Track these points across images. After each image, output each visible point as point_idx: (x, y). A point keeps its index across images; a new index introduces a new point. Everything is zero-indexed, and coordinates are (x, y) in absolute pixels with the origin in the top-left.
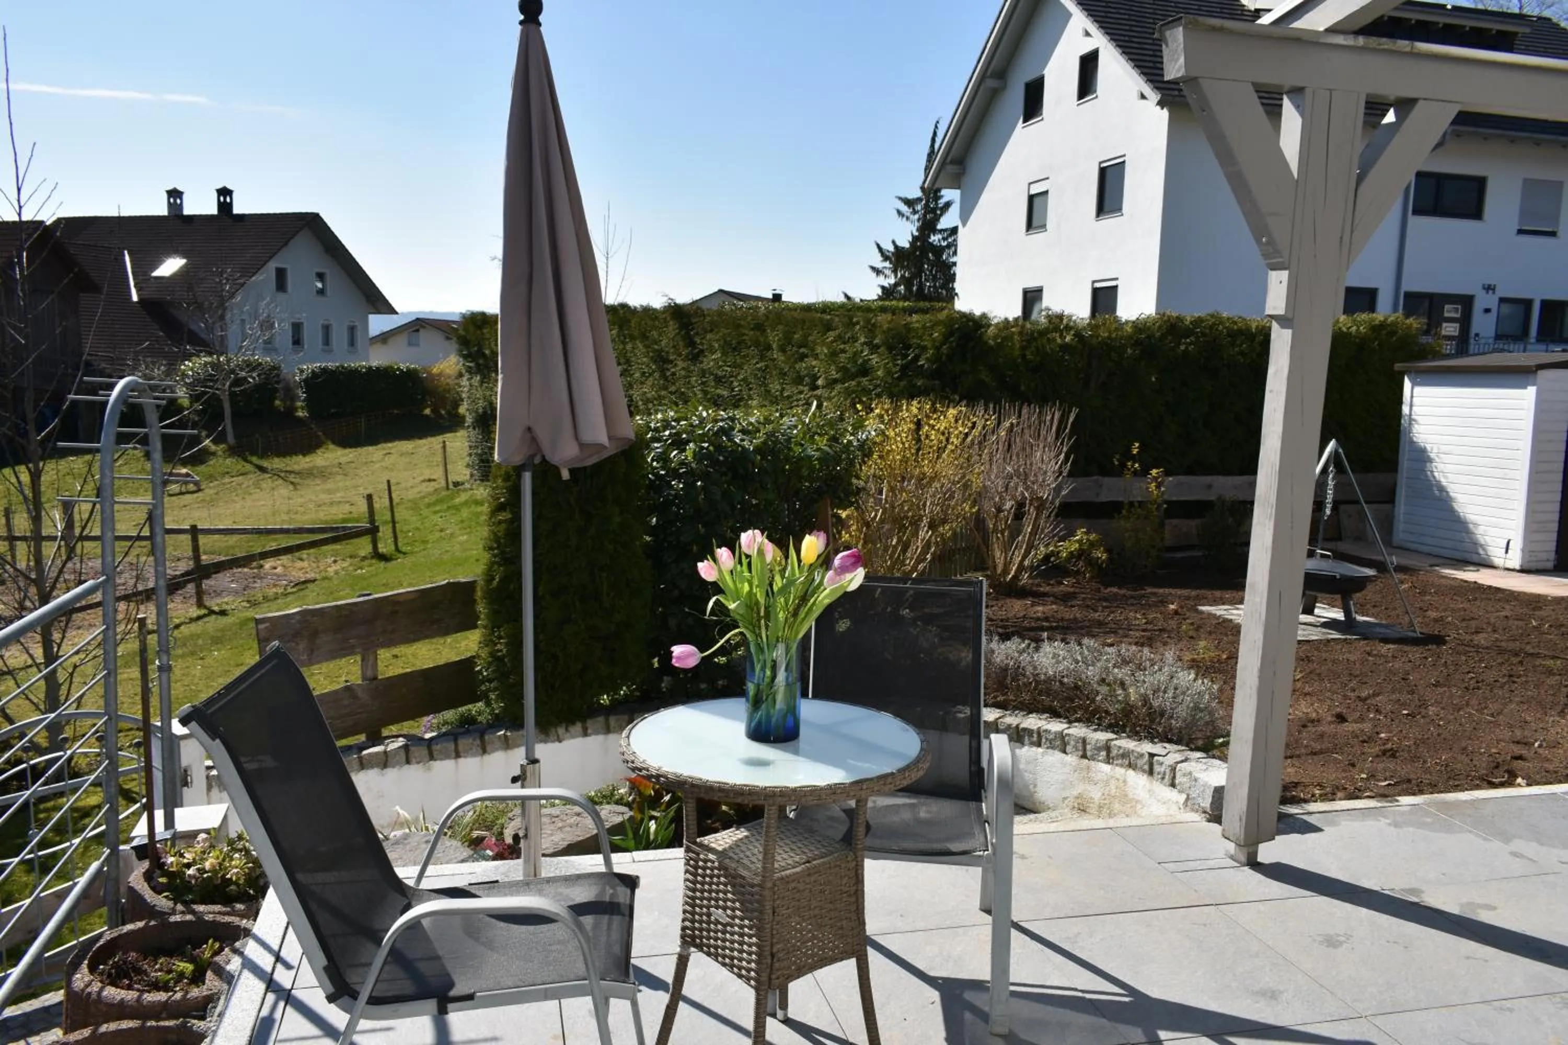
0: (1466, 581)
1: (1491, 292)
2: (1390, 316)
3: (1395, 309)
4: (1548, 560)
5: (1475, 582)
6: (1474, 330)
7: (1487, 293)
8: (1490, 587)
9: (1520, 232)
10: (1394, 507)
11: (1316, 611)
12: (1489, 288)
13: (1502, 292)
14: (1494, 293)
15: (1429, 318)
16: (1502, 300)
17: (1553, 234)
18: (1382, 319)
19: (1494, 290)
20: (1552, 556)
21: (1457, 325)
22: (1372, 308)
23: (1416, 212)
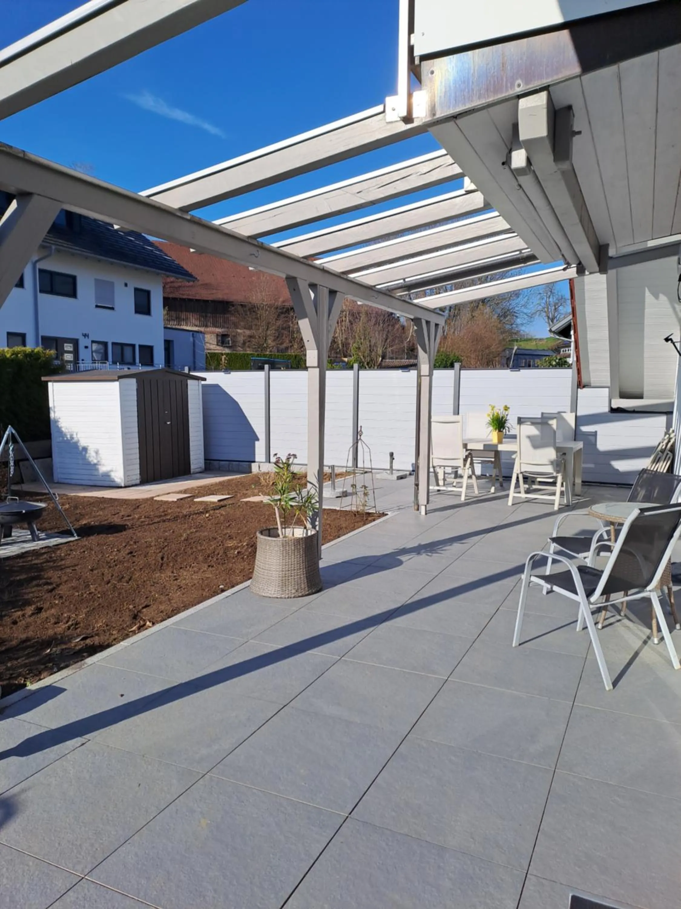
0: (98, 498)
1: (87, 337)
2: (35, 349)
3: (37, 345)
4: (137, 479)
5: (103, 498)
6: (81, 357)
7: (85, 337)
8: (111, 499)
9: (97, 306)
10: (52, 460)
11: (13, 534)
12: (85, 336)
13: (92, 337)
14: (88, 338)
15: (57, 350)
16: (93, 342)
17: (112, 309)
18: (30, 350)
19: (88, 336)
20: (138, 477)
21: (72, 355)
22: (24, 344)
23: (41, 291)
